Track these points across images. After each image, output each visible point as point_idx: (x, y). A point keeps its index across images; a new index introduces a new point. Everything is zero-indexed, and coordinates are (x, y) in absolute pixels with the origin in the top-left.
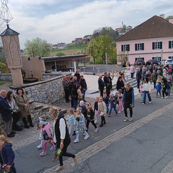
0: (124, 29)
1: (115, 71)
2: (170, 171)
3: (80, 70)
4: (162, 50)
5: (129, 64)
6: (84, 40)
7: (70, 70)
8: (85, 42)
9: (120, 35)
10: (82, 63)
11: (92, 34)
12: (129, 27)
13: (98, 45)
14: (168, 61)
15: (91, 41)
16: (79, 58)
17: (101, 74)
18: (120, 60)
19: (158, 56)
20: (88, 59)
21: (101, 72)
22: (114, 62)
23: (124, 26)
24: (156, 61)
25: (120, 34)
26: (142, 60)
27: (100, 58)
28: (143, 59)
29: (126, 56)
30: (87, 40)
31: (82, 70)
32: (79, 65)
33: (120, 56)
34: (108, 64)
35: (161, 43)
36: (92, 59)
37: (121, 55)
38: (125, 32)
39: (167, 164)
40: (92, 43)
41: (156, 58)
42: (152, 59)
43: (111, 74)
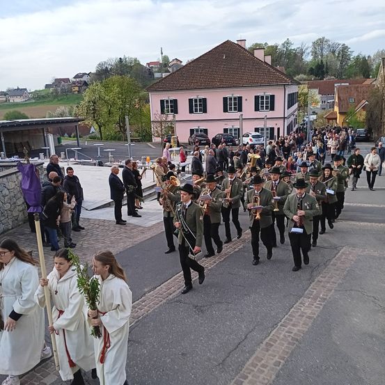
0: (165, 64)
1: (148, 158)
2: (259, 364)
3: (65, 154)
4: (242, 115)
5: (178, 141)
6: (74, 83)
7: (42, 155)
8: (77, 89)
9: (158, 78)
10: (70, 137)
11: (94, 71)
12: (175, 62)
13: (107, 98)
14: (254, 137)
15: (91, 87)
16: (63, 126)
17: (116, 164)
18: (157, 132)
19: (235, 127)
20: (86, 130)
21: (116, 159)
22: (146, 137)
23: (166, 58)
24: (230, 137)
25: (157, 75)
26: (203, 133)
27: (114, 127)
28: (206, 131)
29: (171, 124)
30: (82, 83)
31: (71, 154)
32: (64, 142)
33: (158, 125)
34: (132, 141)
35: (240, 98)
36: (94, 129)
37: (161, 122)
38: (168, 71)
39: (254, 351)
40: (94, 91)
41: (231, 130)
42: (222, 132)
43: (140, 164)
